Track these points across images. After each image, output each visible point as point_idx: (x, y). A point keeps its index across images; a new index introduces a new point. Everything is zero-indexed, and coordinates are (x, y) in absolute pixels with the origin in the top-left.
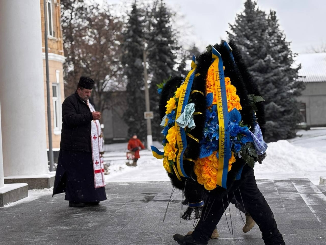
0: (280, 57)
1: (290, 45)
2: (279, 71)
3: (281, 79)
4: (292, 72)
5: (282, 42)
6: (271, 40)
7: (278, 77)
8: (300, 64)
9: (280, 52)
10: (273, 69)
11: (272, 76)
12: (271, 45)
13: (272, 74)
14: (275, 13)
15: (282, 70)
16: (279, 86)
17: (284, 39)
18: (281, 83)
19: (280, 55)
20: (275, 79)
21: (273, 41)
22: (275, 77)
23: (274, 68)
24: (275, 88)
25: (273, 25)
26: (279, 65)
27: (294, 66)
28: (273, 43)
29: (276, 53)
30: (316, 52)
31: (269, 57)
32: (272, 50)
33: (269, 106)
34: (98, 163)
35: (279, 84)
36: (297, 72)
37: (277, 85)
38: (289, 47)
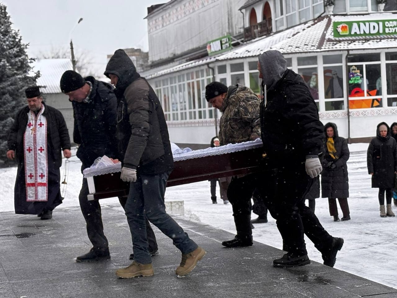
0: (17, 62)
1: (26, 48)
2: (16, 79)
3: (19, 89)
4: (30, 80)
5: (18, 45)
6: (4, 42)
7: (16, 86)
8: (39, 72)
9: (16, 56)
10: (8, 77)
11: (9, 85)
12: (5, 47)
13: (9, 83)
14: (5, 8)
15: (20, 78)
16: (17, 98)
17: (20, 40)
18: (19, 94)
19: (17, 60)
20: (12, 90)
21: (7, 43)
22: (13, 87)
23: (10, 75)
24: (12, 101)
25: (5, 22)
26: (15, 72)
27: (31, 74)
28: (7, 45)
29: (12, 58)
30: (45, 58)
31: (4, 62)
32: (6, 54)
33: (6, 123)
34: (33, 176)
35: (17, 95)
36: (35, 80)
37: (14, 96)
38: (25, 50)
